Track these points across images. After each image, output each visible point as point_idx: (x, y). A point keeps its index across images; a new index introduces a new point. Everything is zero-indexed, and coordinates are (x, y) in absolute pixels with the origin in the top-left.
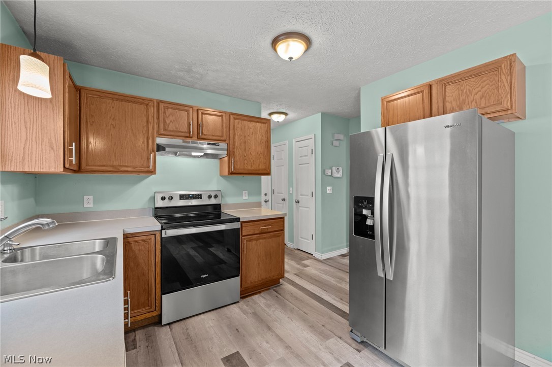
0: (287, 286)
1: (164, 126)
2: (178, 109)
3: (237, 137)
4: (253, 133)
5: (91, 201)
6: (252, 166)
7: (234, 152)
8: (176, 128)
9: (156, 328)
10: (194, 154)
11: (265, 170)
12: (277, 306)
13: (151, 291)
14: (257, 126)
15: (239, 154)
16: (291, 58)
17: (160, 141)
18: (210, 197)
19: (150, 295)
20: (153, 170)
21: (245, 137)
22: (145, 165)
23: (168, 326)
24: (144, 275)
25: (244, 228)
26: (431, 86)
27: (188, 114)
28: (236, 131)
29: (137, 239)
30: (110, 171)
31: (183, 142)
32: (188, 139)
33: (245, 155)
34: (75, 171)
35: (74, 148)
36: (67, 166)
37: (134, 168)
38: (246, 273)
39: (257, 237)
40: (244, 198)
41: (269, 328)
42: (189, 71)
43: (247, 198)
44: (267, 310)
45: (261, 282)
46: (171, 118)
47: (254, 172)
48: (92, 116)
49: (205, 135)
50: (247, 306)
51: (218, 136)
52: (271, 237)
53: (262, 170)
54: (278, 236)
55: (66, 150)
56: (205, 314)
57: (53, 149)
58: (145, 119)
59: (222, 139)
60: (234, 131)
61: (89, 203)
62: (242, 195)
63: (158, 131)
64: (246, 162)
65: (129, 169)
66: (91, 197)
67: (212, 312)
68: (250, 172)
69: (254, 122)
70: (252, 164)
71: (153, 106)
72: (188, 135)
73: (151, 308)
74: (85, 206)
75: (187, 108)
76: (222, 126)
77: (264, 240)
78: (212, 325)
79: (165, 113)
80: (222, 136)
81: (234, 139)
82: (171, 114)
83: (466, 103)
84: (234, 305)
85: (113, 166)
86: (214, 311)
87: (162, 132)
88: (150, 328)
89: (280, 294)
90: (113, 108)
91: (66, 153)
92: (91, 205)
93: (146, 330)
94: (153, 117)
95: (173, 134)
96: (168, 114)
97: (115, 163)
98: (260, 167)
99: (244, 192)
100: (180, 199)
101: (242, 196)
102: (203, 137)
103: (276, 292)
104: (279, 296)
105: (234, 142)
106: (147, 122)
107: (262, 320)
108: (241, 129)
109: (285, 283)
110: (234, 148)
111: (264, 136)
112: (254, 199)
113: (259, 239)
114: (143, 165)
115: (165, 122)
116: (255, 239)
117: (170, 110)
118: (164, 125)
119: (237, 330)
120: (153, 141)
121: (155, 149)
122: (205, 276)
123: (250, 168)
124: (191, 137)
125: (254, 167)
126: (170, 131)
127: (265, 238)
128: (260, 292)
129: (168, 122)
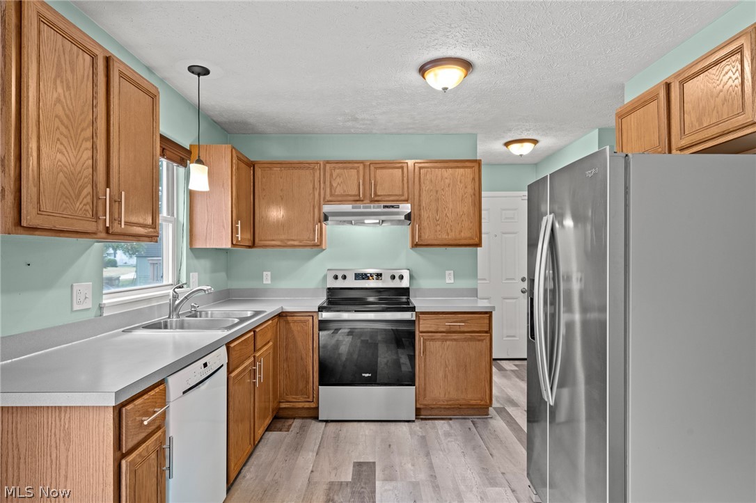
0: (498, 423)
1: (331, 191)
2: (346, 168)
3: (424, 194)
4: (449, 185)
5: (269, 278)
6: (448, 234)
7: (420, 215)
8: (344, 191)
9: (313, 422)
10: (366, 221)
11: (471, 238)
12: (459, 438)
13: (309, 378)
14: (457, 174)
15: (429, 217)
16: (445, 89)
17: (327, 208)
18: (393, 277)
19: (307, 382)
20: (319, 244)
21: (437, 192)
22: (311, 237)
23: (324, 423)
24: (302, 359)
25: (421, 322)
26: (668, 86)
27: (358, 172)
28: (422, 185)
29: (295, 318)
30: (279, 246)
31: (353, 208)
32: (358, 204)
33: (438, 218)
34: (249, 247)
35: (239, 225)
36: (234, 243)
37: (300, 241)
38: (425, 384)
39: (442, 336)
40: (448, 281)
41: (428, 454)
42: (356, 120)
43: (452, 281)
44: (442, 438)
45: (450, 403)
46: (339, 180)
47: (451, 242)
48: (264, 189)
49: (379, 196)
50: (421, 428)
51: (396, 195)
52: (466, 340)
53: (466, 239)
54: (479, 340)
55: (234, 228)
56: (368, 423)
57: (224, 227)
58: (311, 186)
59: (403, 198)
60: (420, 185)
61: (267, 279)
62: (444, 277)
63: (324, 198)
64: (439, 228)
65: (296, 243)
66: (269, 273)
67: (376, 423)
68: (445, 242)
69: (451, 168)
70: (449, 231)
71: (320, 169)
72: (357, 198)
73: (309, 398)
74: (264, 282)
75: (356, 165)
76: (403, 180)
77: (455, 343)
78: (367, 433)
79: (331, 175)
80: (403, 195)
81: (420, 196)
82: (338, 175)
83: (706, 114)
84: (406, 424)
85: (281, 241)
86: (379, 423)
87: (328, 198)
88: (308, 421)
89: (476, 428)
90: (281, 178)
91: (234, 231)
92: (269, 282)
93: (304, 420)
94: (320, 181)
95: (340, 199)
96: (334, 176)
97: (283, 237)
98: (462, 234)
99: (447, 272)
100: (355, 279)
101: (445, 279)
102: (377, 198)
103: (474, 424)
104: (473, 429)
105: (420, 201)
106: (313, 188)
107: (426, 445)
108: (431, 181)
109: (498, 418)
110: (420, 210)
111: (469, 187)
112: (465, 284)
113: (446, 340)
114: (309, 238)
115: (331, 185)
116: (438, 339)
117: (337, 171)
118: (331, 189)
119: (390, 445)
120: (320, 209)
121: (322, 218)
122: (367, 375)
123: (445, 236)
124: (362, 201)
125: (452, 235)
126: (338, 196)
127: (455, 340)
128: (451, 419)
129: (335, 185)
